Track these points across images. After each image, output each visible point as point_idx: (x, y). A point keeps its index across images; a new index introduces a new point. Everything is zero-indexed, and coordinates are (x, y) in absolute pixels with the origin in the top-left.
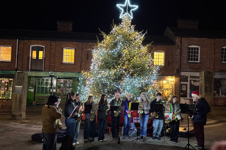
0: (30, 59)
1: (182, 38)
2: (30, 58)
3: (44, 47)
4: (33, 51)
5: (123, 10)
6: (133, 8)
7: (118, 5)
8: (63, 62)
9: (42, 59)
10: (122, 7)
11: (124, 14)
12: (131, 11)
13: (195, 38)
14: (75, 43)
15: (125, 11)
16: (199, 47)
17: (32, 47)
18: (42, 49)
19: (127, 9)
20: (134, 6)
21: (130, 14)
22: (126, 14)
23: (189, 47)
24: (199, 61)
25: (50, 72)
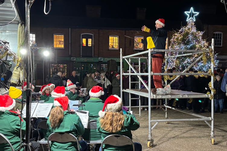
0: (81, 47)
1: (209, 25)
2: (81, 45)
3: (93, 35)
4: (83, 39)
5: (188, 15)
6: (195, 14)
7: (186, 12)
8: (109, 49)
9: (91, 46)
10: (188, 13)
11: (189, 18)
12: (194, 16)
13: (219, 26)
14: (119, 31)
15: (190, 16)
16: (222, 33)
17: (82, 35)
18: (91, 37)
19: (192, 15)
20: (196, 13)
21: (193, 18)
22: (191, 18)
23: (214, 33)
24: (221, 46)
25: (99, 58)
